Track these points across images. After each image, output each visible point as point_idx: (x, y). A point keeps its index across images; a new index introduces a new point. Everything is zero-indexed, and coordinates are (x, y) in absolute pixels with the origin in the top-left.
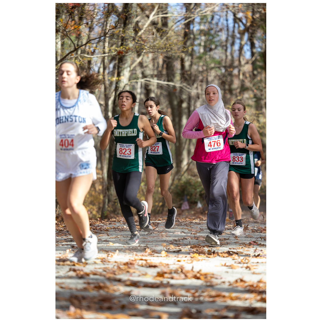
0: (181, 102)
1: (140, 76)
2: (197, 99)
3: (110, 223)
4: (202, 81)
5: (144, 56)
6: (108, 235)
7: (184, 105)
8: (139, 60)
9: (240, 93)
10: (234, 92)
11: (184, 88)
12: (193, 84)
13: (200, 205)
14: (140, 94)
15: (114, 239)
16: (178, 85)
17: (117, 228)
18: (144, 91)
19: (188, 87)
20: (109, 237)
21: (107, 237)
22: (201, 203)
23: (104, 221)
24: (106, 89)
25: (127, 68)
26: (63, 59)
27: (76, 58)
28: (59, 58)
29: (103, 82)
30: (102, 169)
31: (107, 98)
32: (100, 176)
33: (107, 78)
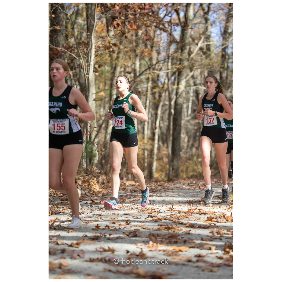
1: (192, 84)
3: (174, 184)
5: (195, 71)
6: (173, 193)
8: (191, 74)
14: (193, 97)
15: (177, 195)
17: (179, 188)
18: (195, 94)
20: (174, 194)
21: (172, 194)
23: (170, 182)
24: (169, 94)
25: (183, 79)
26: (140, 75)
27: (149, 73)
28: (138, 74)
29: (168, 89)
30: (167, 147)
31: (170, 100)
32: (166, 152)
33: (170, 86)
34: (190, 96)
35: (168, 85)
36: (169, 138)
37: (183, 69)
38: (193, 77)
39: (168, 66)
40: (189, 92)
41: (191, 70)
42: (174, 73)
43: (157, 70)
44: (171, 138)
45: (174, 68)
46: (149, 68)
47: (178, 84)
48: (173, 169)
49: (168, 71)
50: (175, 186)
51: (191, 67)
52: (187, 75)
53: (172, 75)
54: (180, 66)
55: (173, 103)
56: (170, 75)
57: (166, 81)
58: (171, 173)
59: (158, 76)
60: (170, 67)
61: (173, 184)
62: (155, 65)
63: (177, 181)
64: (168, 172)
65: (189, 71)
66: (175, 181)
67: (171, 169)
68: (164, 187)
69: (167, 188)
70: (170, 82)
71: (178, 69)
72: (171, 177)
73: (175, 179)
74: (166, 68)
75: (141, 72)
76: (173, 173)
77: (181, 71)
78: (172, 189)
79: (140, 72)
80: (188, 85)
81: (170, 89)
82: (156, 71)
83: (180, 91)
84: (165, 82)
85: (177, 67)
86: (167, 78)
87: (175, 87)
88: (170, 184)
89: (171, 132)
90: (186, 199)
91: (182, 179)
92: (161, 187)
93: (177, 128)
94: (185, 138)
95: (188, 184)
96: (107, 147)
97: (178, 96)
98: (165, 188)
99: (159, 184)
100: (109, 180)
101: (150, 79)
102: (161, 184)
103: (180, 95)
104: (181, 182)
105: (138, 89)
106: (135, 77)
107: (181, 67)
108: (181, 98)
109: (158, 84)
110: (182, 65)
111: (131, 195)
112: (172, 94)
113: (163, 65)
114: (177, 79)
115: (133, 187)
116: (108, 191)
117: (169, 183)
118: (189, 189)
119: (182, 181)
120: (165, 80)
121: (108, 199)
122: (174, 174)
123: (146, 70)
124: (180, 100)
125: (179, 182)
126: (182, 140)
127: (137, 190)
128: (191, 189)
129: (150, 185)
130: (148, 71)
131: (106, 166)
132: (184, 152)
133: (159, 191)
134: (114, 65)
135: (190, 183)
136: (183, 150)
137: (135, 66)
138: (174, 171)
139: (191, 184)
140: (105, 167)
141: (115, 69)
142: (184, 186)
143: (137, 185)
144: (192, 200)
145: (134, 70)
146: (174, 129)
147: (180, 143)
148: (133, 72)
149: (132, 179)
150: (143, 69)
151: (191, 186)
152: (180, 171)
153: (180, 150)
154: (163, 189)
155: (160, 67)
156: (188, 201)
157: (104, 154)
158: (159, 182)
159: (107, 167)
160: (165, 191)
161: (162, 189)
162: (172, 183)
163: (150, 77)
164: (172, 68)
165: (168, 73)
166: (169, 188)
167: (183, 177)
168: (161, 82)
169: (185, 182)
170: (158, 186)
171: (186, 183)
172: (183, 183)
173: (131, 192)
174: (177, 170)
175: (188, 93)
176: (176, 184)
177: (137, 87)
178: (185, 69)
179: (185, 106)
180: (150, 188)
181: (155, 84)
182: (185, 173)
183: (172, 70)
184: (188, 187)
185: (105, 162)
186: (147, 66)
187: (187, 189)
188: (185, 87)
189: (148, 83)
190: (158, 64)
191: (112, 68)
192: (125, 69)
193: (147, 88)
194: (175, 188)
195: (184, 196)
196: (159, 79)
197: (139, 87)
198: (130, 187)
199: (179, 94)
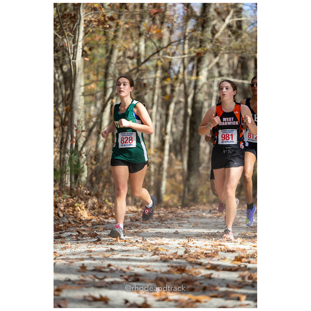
1: (217, 74)
3: (190, 210)
5: (220, 57)
6: (189, 222)
8: (216, 60)
17: (197, 215)
24: (185, 87)
25: (205, 68)
26: (146, 61)
27: (158, 59)
28: (142, 60)
29: (183, 81)
30: (182, 161)
31: (186, 96)
32: (180, 167)
33: (186, 77)
34: (214, 91)
35: (183, 75)
36: (185, 147)
37: (205, 53)
38: (218, 65)
39: (184, 49)
40: (213, 85)
41: (216, 56)
42: (192, 59)
43: (169, 54)
44: (187, 148)
45: (192, 52)
46: (158, 52)
47: (197, 74)
48: (189, 190)
49: (183, 56)
50: (191, 213)
51: (215, 51)
52: (210, 62)
53: (190, 62)
54: (200, 49)
55: (190, 100)
56: (186, 61)
57: (181, 70)
58: (186, 195)
59: (170, 63)
60: (186, 51)
61: (188, 211)
62: (167, 47)
63: (195, 206)
64: (182, 194)
65: (212, 56)
66: (191, 206)
67: (187, 190)
68: (176, 215)
69: (181, 216)
70: (186, 72)
71: (198, 54)
72: (186, 202)
73: (192, 203)
74: (181, 52)
75: (148, 57)
76: (188, 195)
77: (202, 57)
78: (188, 218)
79: (145, 57)
80: (210, 76)
81: (187, 81)
82: (167, 57)
83: (200, 83)
84: (179, 72)
85: (197, 51)
86: (182, 66)
87: (194, 78)
88: (184, 211)
89: (187, 139)
90: (206, 231)
91: (201, 205)
92: (172, 214)
93: (195, 134)
94: (206, 148)
95: (209, 211)
96: (99, 159)
97: (197, 91)
98: (178, 216)
99: (170, 210)
100: (101, 204)
101: (160, 67)
102: (172, 211)
103: (200, 90)
104: (199, 208)
105: (143, 80)
106: (139, 63)
107: (202, 51)
108: (201, 93)
109: (170, 74)
110: (202, 48)
111: (132, 226)
112: (189, 87)
113: (177, 48)
114: (195, 67)
115: (135, 214)
116: (101, 220)
117: (184, 209)
118: (210, 218)
119: (201, 207)
120: (180, 68)
121: (100, 230)
122: (190, 198)
123: (154, 54)
124: (201, 97)
125: (197, 208)
126: (201, 150)
127: (140, 219)
128: (214, 218)
129: (157, 212)
130: (156, 57)
131: (98, 184)
132: (204, 167)
133: (169, 220)
134: (110, 48)
135: (212, 209)
136: (204, 165)
137: (139, 49)
138: (190, 193)
139: (213, 211)
140: (96, 186)
141: (111, 52)
142: (204, 214)
143: (140, 212)
144: (215, 233)
145: (138, 55)
146: (192, 136)
147: (199, 156)
148: (136, 57)
149: (133, 203)
150: (150, 53)
151: (214, 213)
152: (198, 193)
153: (199, 164)
154: (176, 217)
155: (173, 51)
156: (208, 233)
157: (96, 168)
158: (169, 208)
159: (99, 186)
160: (178, 220)
161: (174, 217)
162: (188, 209)
163: (160, 64)
164: (190, 53)
165: (183, 60)
166: (183, 217)
167: (202, 201)
168: (174, 71)
169: (205, 208)
170: (169, 213)
171: (206, 210)
172: (202, 210)
173: (132, 222)
174: (194, 192)
175: (211, 86)
176: (193, 211)
177: (142, 78)
178: (208, 54)
179: (206, 104)
180: (158, 215)
181: (166, 74)
182: (205, 196)
183: (190, 55)
184: (210, 215)
185: (97, 179)
186: (155, 48)
187: (207, 218)
188: (208, 78)
189: (156, 71)
190: (170, 47)
191: (107, 51)
192: (124, 53)
193: (155, 79)
194: (191, 216)
195: (203, 228)
196: (171, 67)
197: (144, 77)
198: (130, 213)
199: (199, 87)
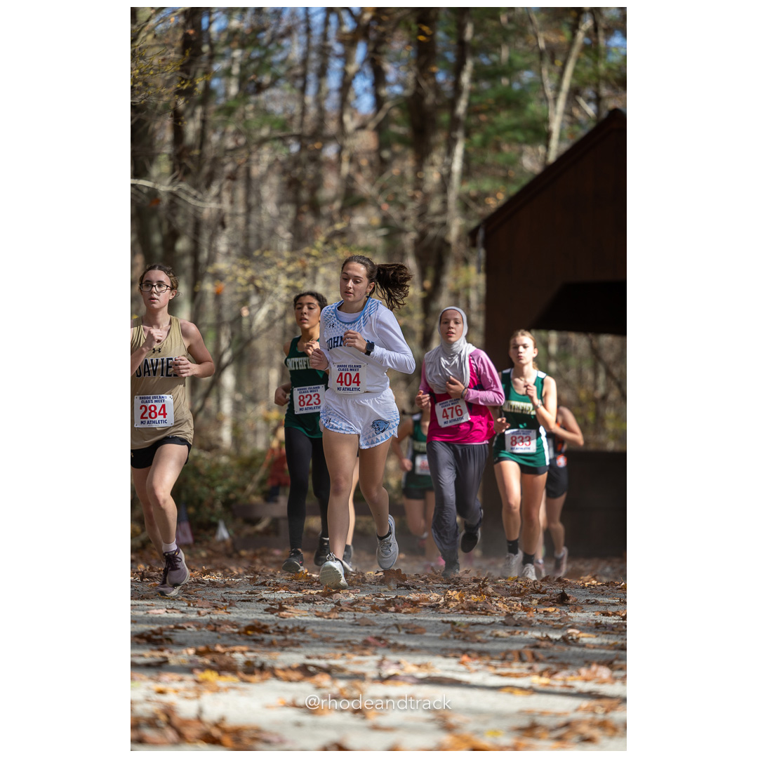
0: (174, 236)
2: (219, 228)
4: (233, 177)
7: (182, 245)
9: (342, 211)
10: (325, 210)
11: (183, 196)
12: (208, 186)
13: (223, 533)
16: (164, 188)
19: (194, 192)
22: (227, 527)
